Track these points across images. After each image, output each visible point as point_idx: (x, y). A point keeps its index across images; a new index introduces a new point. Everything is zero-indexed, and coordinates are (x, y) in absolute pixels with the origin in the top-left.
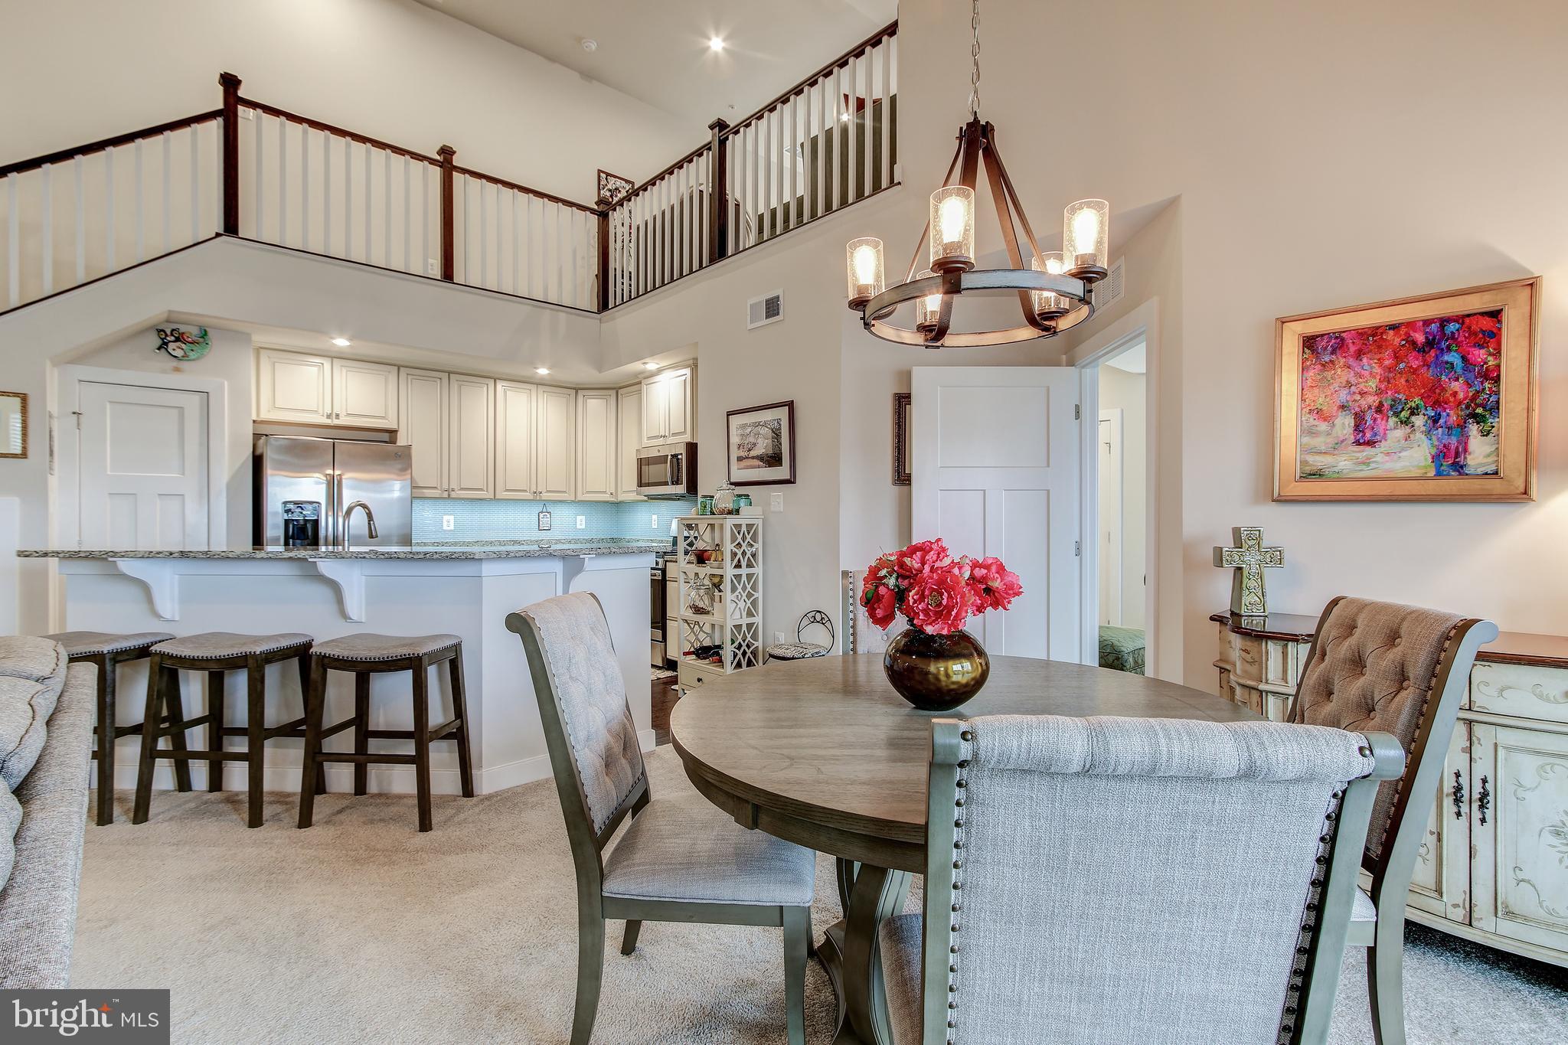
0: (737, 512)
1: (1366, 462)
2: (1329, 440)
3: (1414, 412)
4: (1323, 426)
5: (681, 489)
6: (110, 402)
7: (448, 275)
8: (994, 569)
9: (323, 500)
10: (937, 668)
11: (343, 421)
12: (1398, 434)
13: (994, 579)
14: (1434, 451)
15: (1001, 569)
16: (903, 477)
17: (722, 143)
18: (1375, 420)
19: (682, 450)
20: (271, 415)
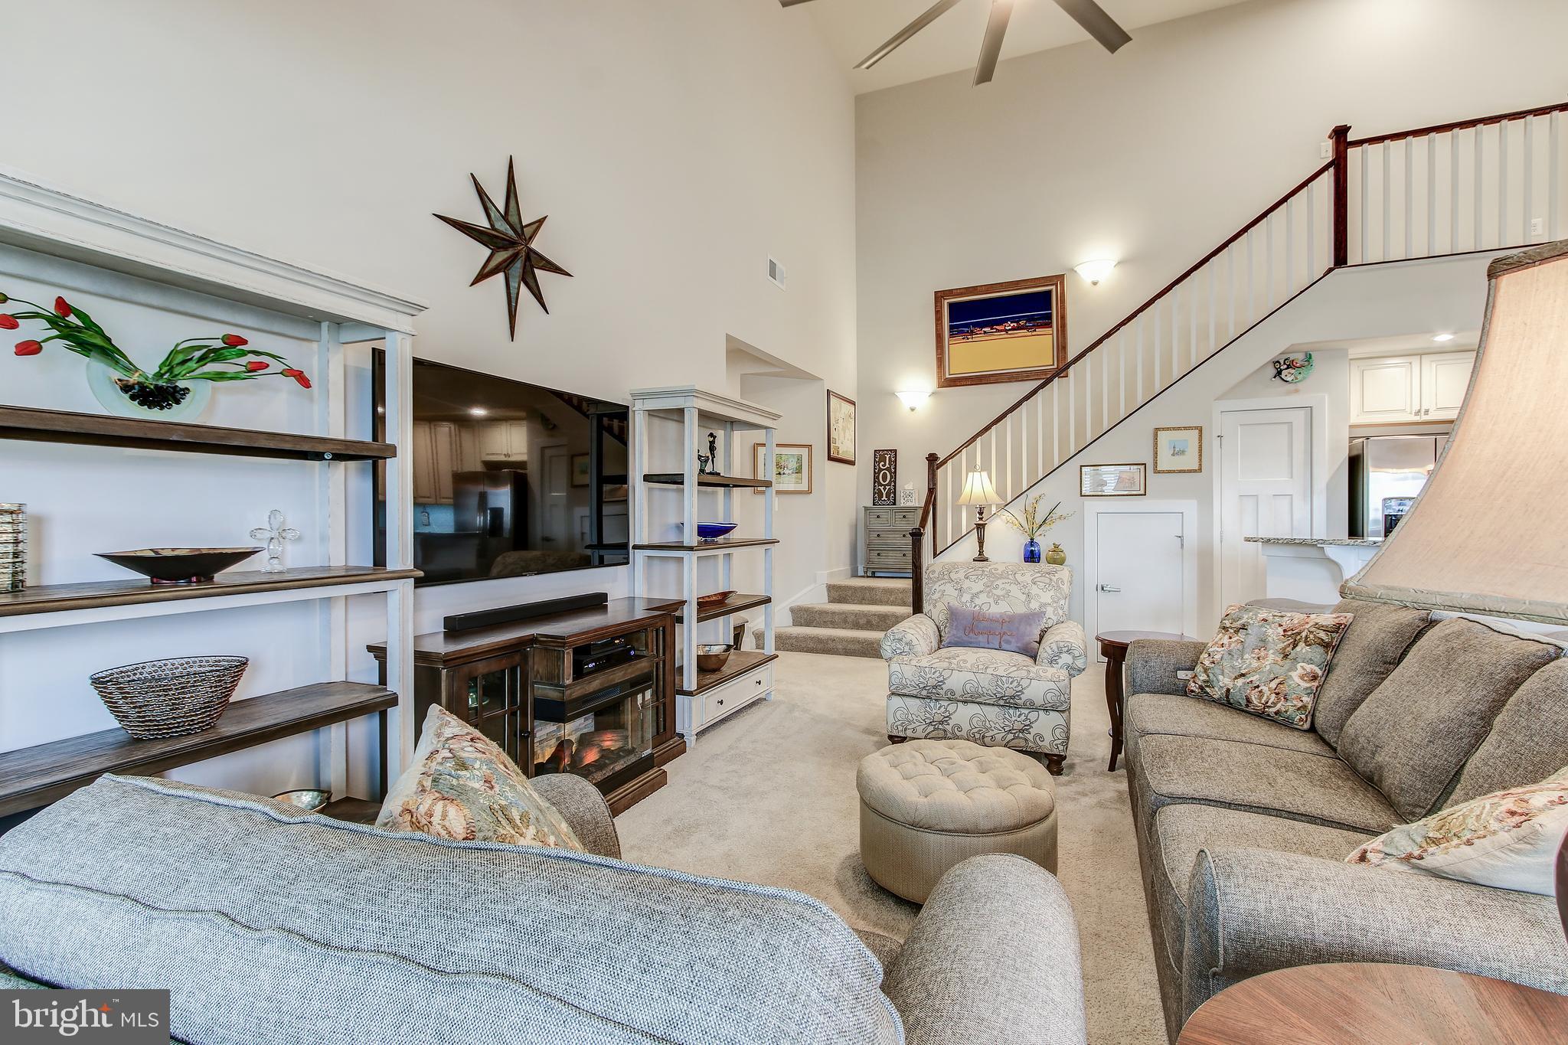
6: (1241, 425)
11: (1433, 416)
20: (1354, 420)
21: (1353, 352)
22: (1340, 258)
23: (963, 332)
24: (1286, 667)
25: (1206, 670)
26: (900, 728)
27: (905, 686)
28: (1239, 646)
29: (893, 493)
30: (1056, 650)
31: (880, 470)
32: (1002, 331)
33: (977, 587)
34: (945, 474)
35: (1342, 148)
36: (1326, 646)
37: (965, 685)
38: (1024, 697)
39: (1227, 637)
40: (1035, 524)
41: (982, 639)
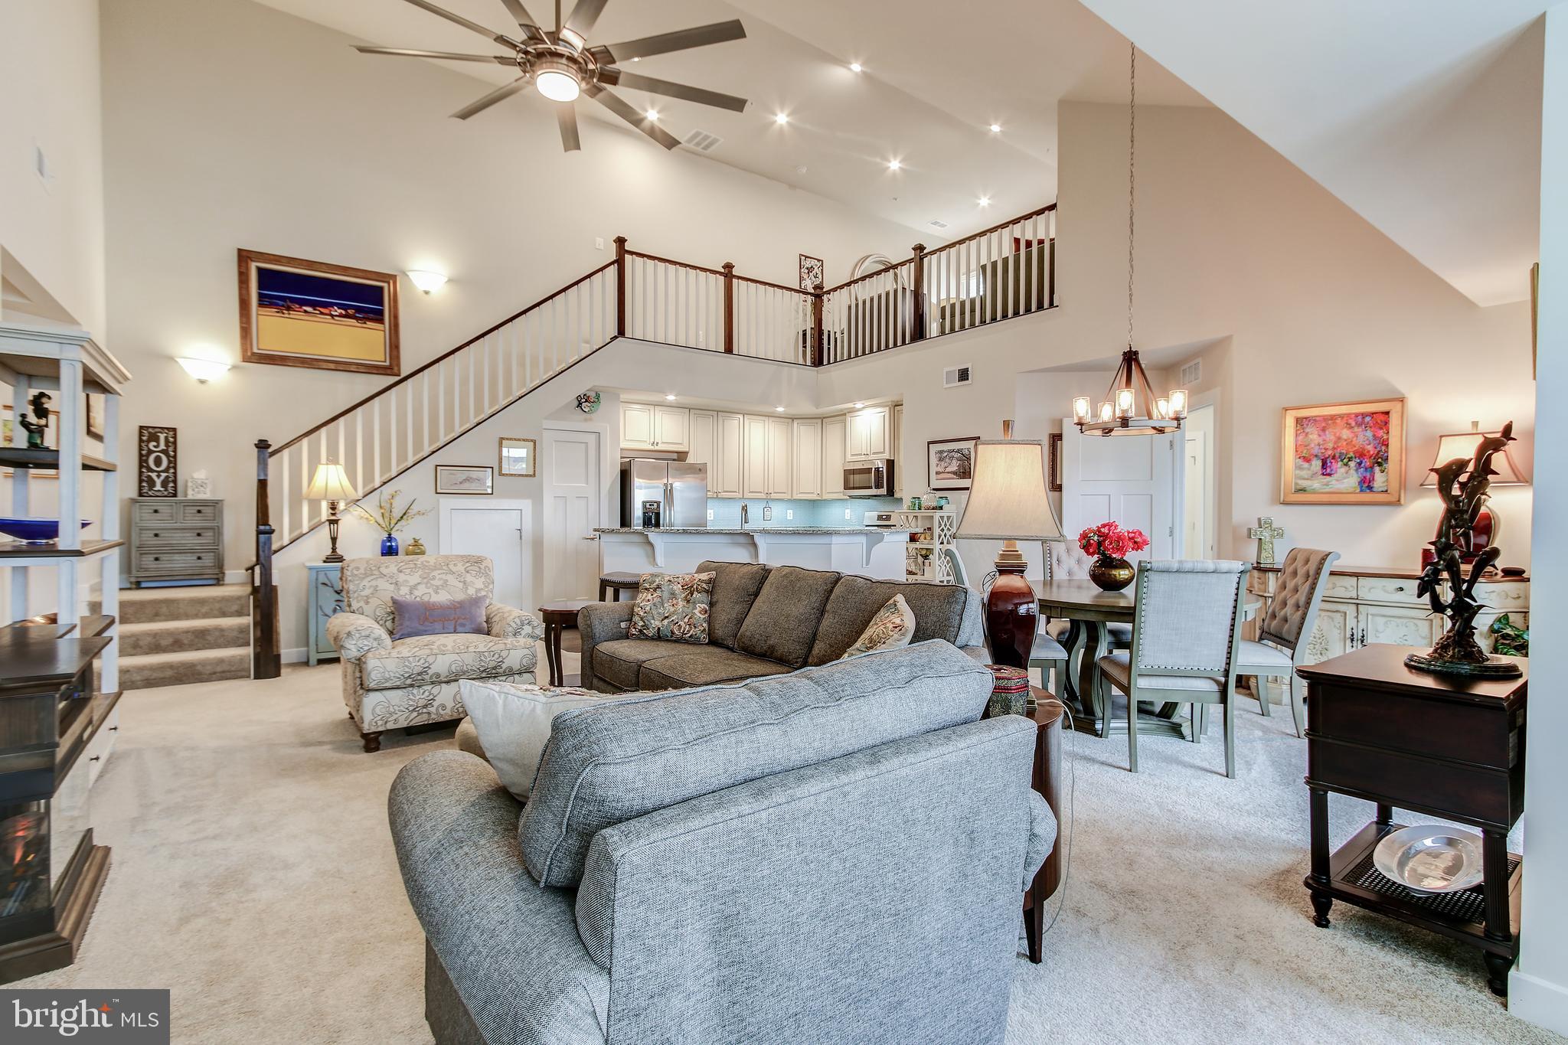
0: (941, 508)
1: (1327, 485)
2: (1310, 472)
3: (1350, 459)
4: (1306, 465)
5: (884, 491)
6: (555, 441)
7: (729, 349)
8: (1137, 533)
9: (661, 499)
10: (1115, 572)
11: (661, 447)
12: (1343, 470)
13: (1138, 538)
14: (1359, 480)
15: (1140, 534)
16: (1056, 487)
17: (921, 259)
18: (1331, 463)
19: (882, 465)
20: (624, 445)
21: (623, 397)
22: (621, 332)
23: (277, 305)
24: (691, 608)
25: (642, 619)
26: (380, 723)
27: (387, 680)
28: (659, 600)
29: (171, 485)
30: (519, 623)
31: (150, 452)
32: (326, 314)
33: (414, 579)
34: (281, 469)
35: (622, 252)
36: (707, 591)
37: (450, 665)
38: (504, 666)
39: (650, 594)
40: (391, 519)
41: (438, 626)
